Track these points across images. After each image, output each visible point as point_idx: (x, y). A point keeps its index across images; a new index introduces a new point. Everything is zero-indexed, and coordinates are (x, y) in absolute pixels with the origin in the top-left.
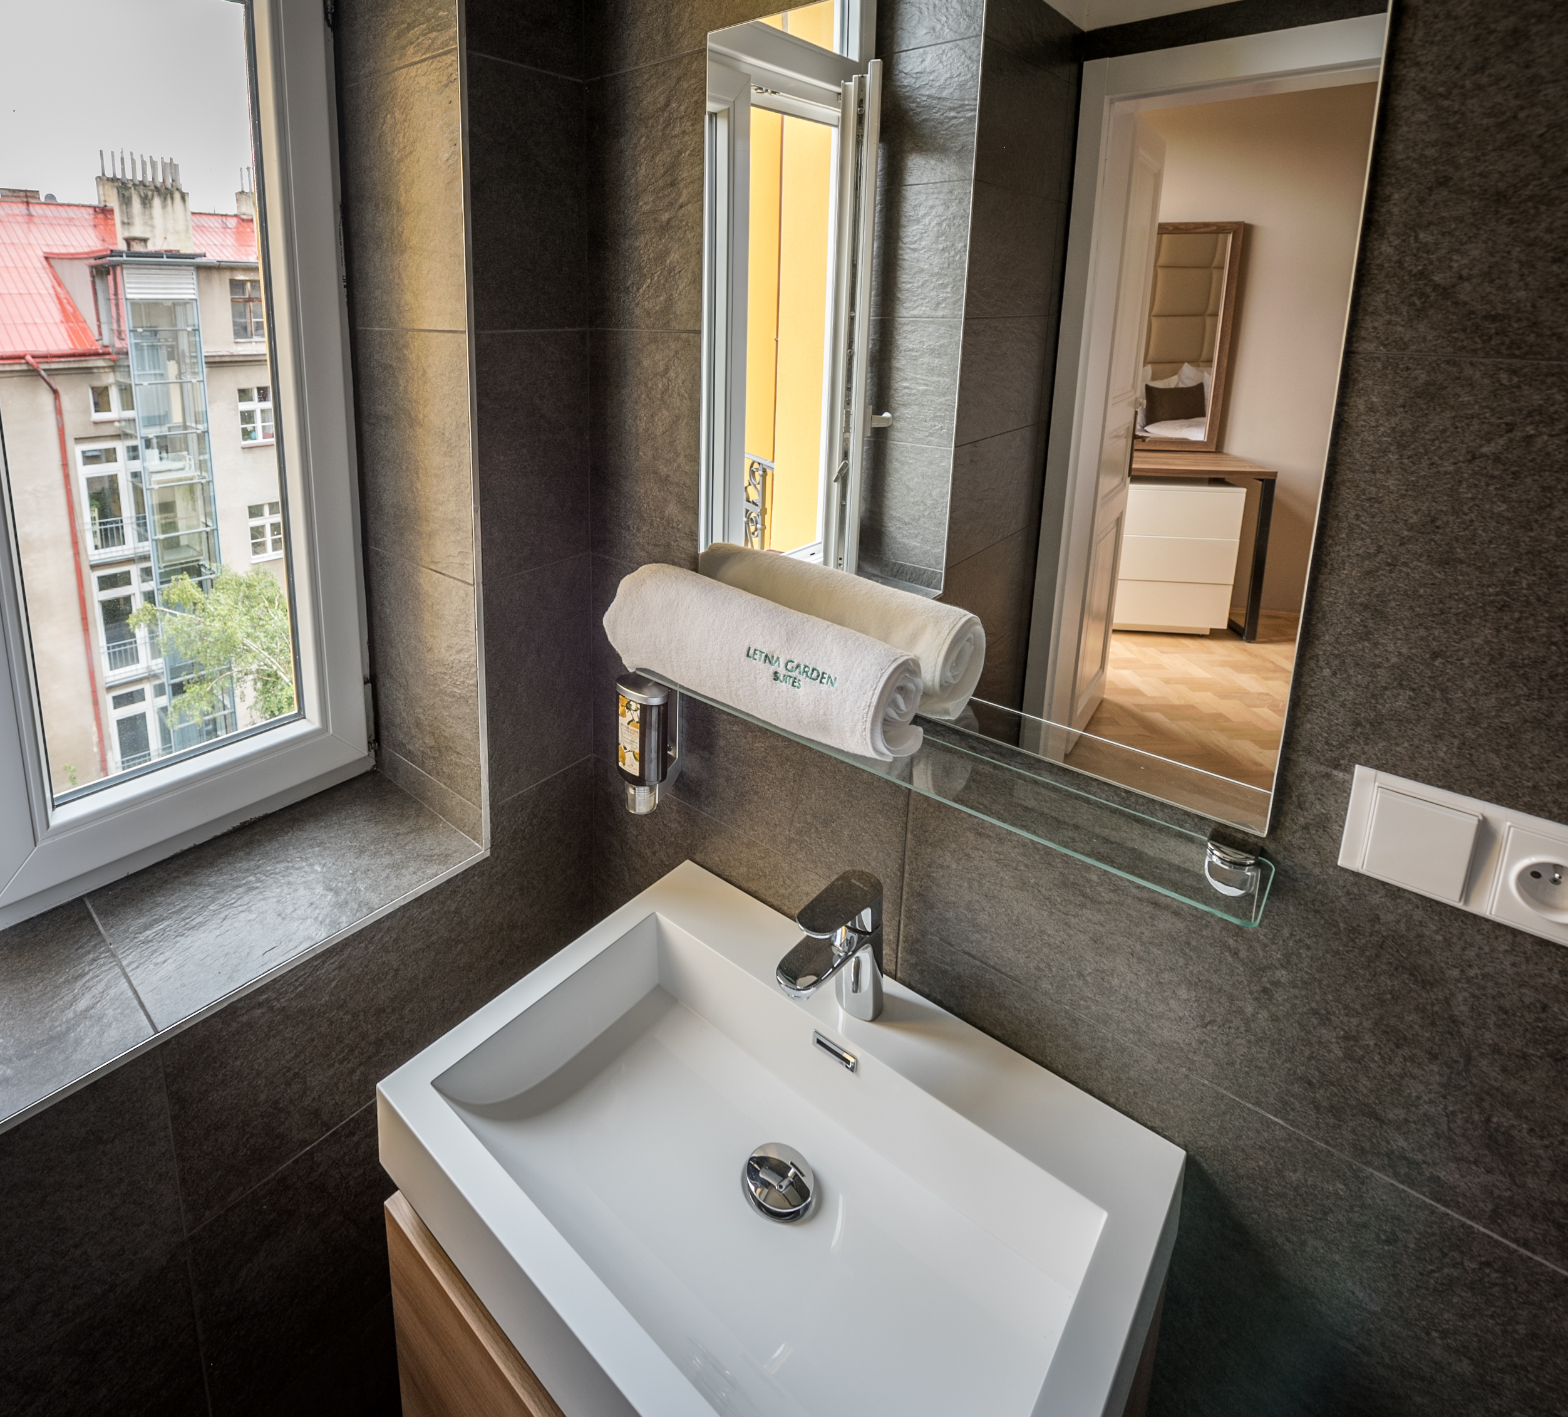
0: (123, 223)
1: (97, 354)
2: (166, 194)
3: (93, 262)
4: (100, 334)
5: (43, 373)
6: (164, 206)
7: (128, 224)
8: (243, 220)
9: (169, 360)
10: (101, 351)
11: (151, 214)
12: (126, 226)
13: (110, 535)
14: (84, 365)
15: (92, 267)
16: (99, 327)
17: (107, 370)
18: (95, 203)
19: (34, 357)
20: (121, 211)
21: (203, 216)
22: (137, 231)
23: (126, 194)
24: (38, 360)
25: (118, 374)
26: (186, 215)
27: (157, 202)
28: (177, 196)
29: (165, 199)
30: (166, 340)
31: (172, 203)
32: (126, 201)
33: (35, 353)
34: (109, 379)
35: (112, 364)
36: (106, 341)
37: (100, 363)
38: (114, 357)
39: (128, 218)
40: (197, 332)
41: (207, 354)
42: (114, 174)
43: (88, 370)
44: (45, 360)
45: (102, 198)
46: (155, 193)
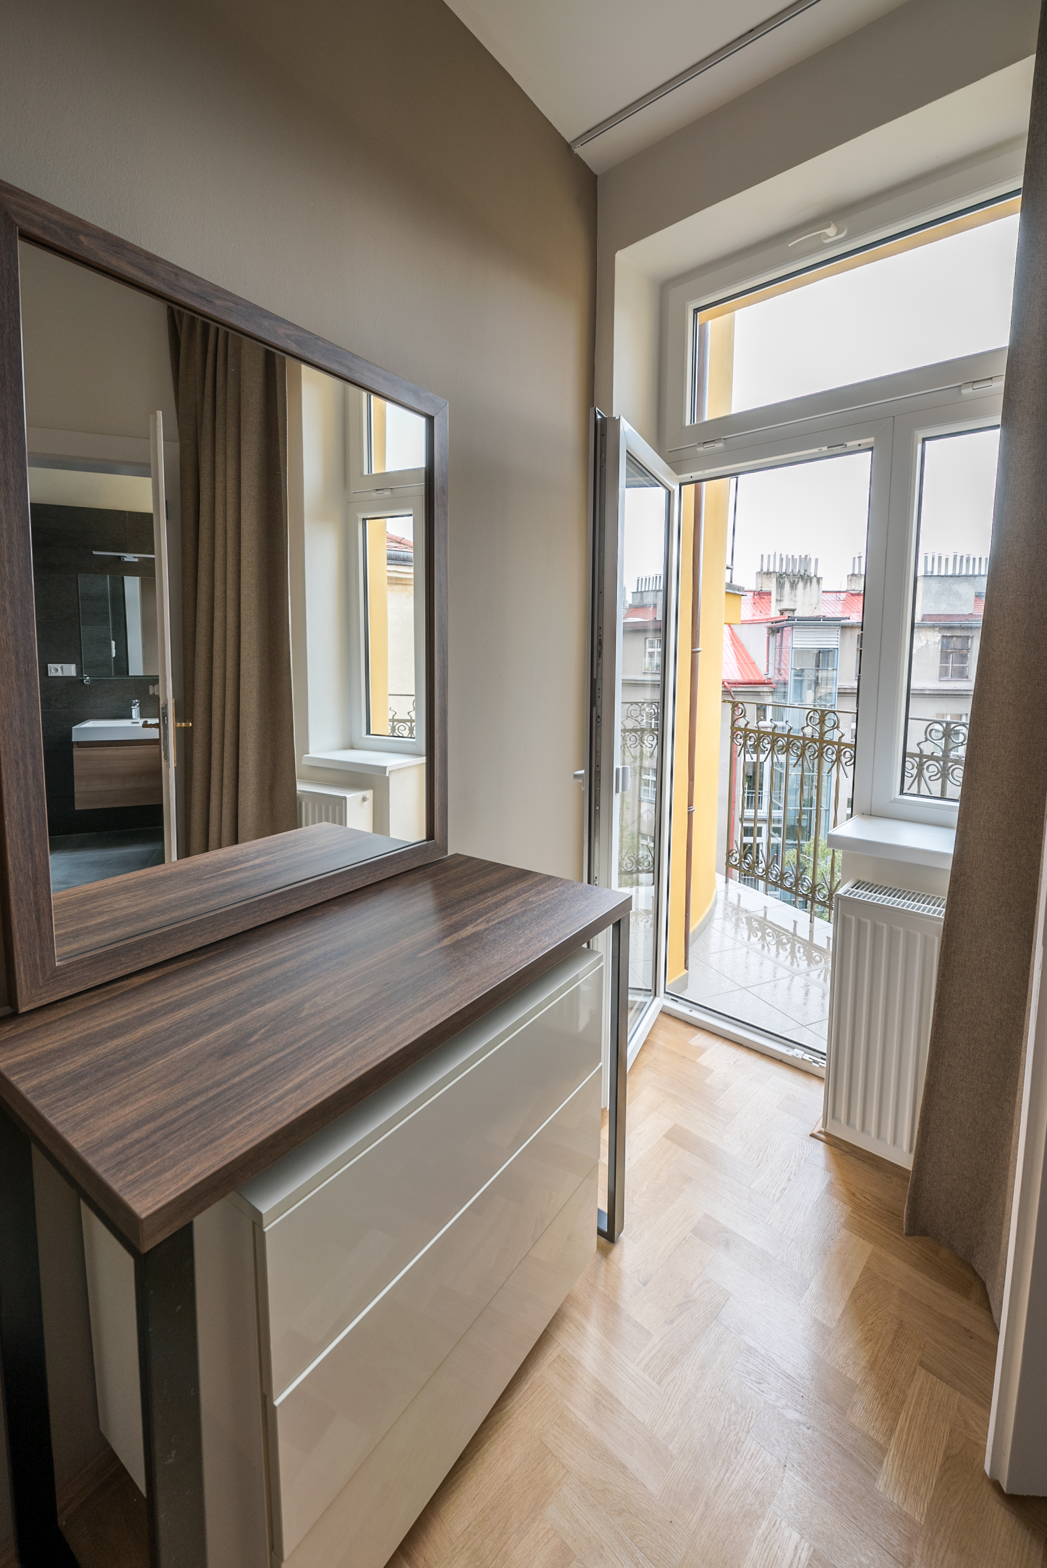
0: (777, 600)
1: (764, 683)
2: (807, 580)
3: (770, 624)
4: (768, 670)
5: (732, 693)
6: (805, 588)
7: (780, 600)
8: (852, 595)
9: (808, 689)
10: (766, 682)
11: (795, 593)
12: (779, 602)
13: (752, 801)
14: (756, 690)
15: (770, 628)
16: (768, 666)
17: (768, 694)
18: (753, 588)
19: (728, 683)
20: (777, 593)
21: (828, 594)
22: (785, 605)
23: (782, 581)
24: (731, 685)
25: (775, 697)
26: (818, 593)
27: (801, 585)
28: (815, 580)
29: (806, 582)
30: (808, 676)
31: (811, 584)
32: (780, 586)
33: (730, 681)
34: (769, 700)
35: (772, 690)
36: (769, 676)
37: (766, 689)
38: (775, 685)
39: (780, 597)
40: (835, 671)
41: (840, 687)
42: (768, 570)
43: (758, 693)
44: (734, 685)
45: (760, 586)
46: (800, 580)
